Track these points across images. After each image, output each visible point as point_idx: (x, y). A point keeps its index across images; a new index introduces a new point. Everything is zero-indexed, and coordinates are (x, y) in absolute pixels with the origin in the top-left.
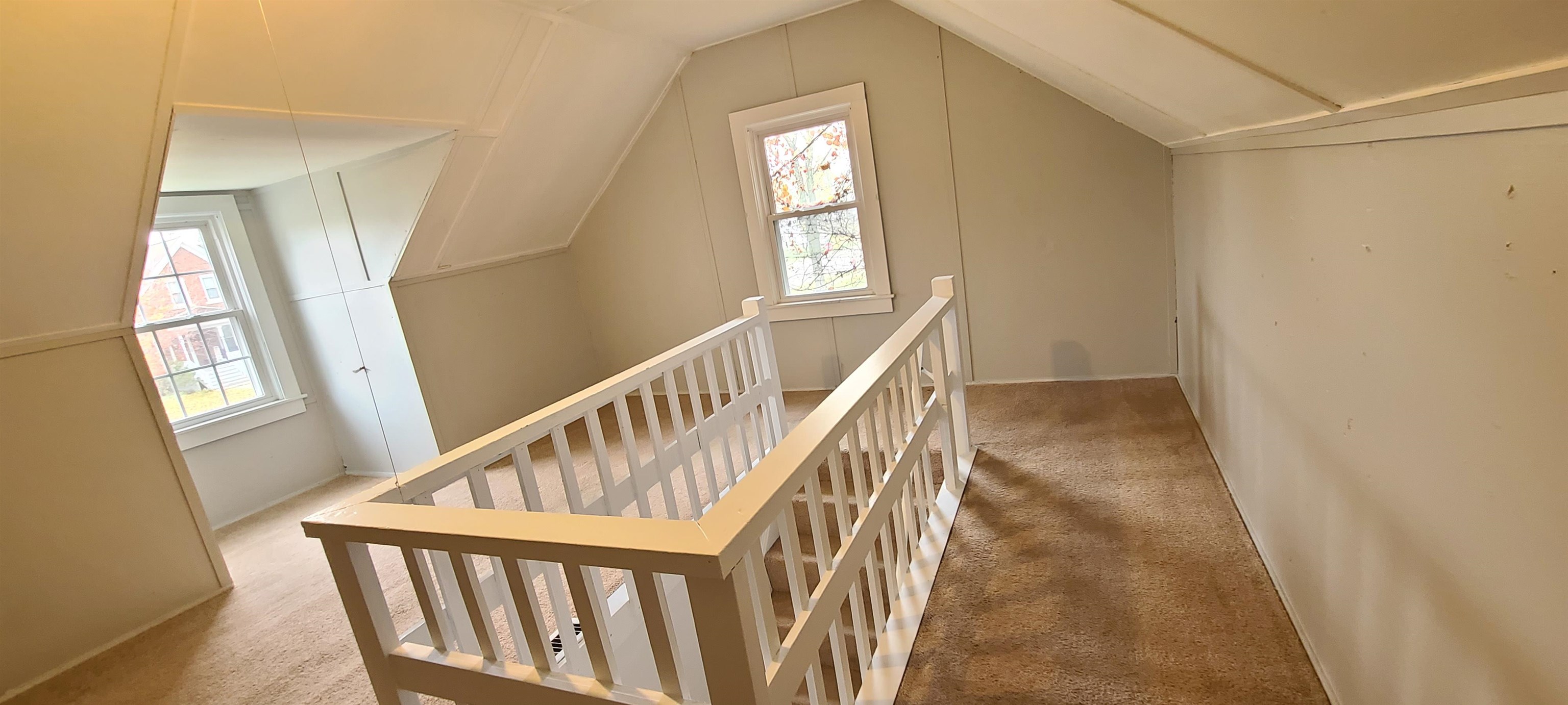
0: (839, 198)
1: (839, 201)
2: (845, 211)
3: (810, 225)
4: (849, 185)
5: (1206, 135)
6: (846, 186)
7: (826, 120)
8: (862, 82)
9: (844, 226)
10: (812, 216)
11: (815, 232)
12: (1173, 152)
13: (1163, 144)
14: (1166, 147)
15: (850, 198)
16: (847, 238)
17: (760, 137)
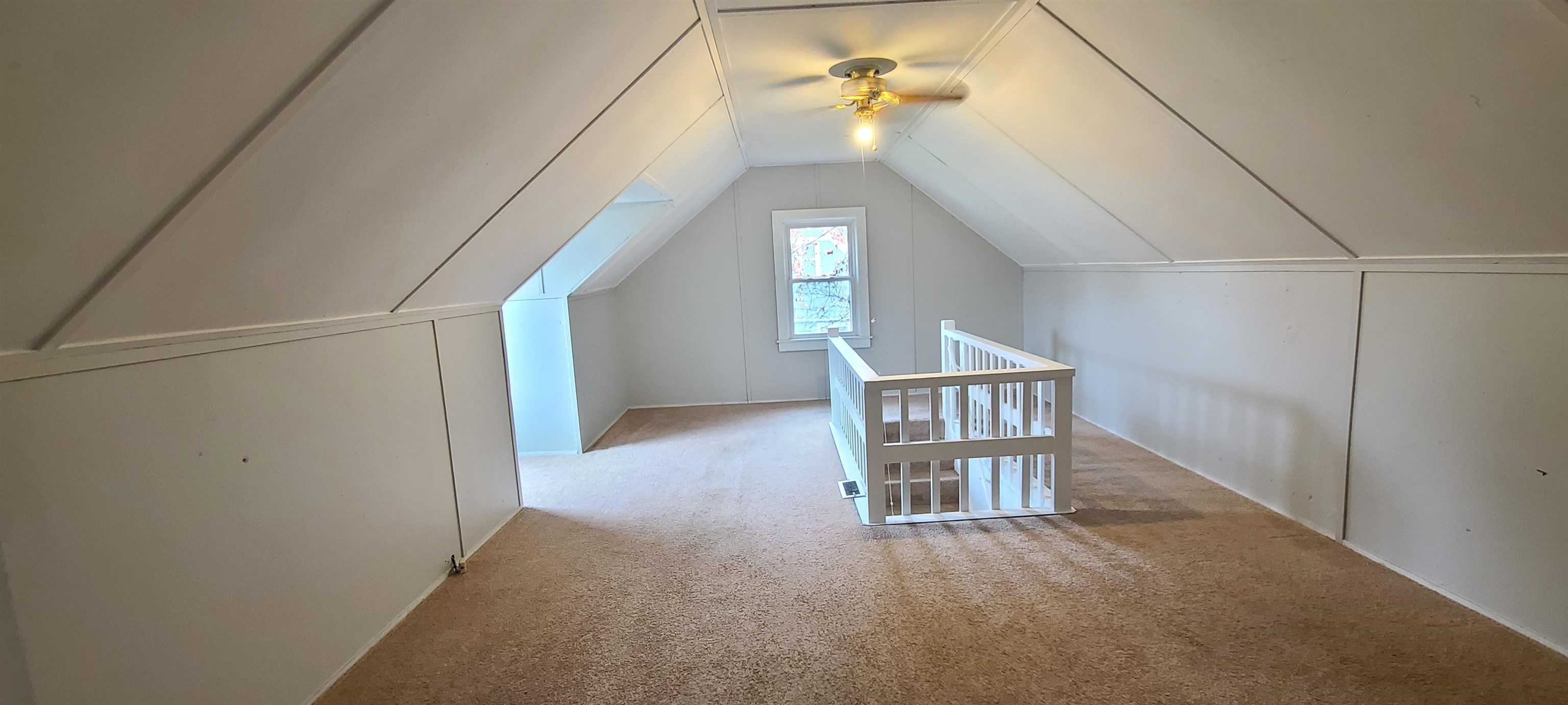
0: (837, 273)
1: (836, 275)
2: (839, 282)
3: (815, 288)
4: (844, 266)
5: (1077, 263)
6: (842, 266)
7: (834, 225)
8: (863, 206)
9: (838, 291)
10: (817, 283)
11: (818, 294)
12: (1024, 269)
13: (1020, 264)
14: (1021, 267)
15: (845, 274)
16: (839, 299)
17: (788, 228)
